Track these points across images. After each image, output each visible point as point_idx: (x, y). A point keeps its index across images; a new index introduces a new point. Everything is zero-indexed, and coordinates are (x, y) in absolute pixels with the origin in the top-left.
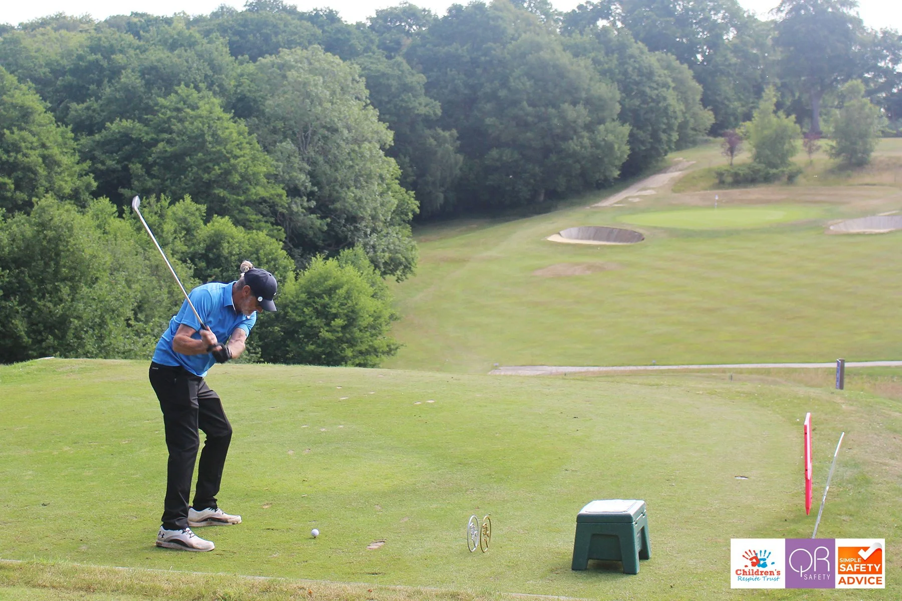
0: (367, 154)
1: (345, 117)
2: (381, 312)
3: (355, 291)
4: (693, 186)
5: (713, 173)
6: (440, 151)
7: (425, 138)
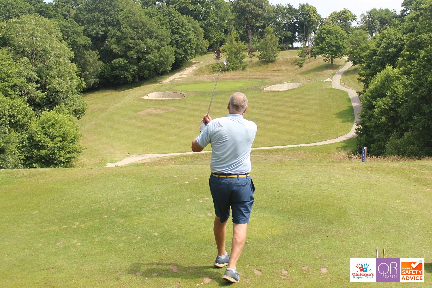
0: (63, 62)
1: (52, 46)
2: (76, 133)
4: (203, 73)
5: (210, 67)
6: (91, 60)
7: (84, 54)
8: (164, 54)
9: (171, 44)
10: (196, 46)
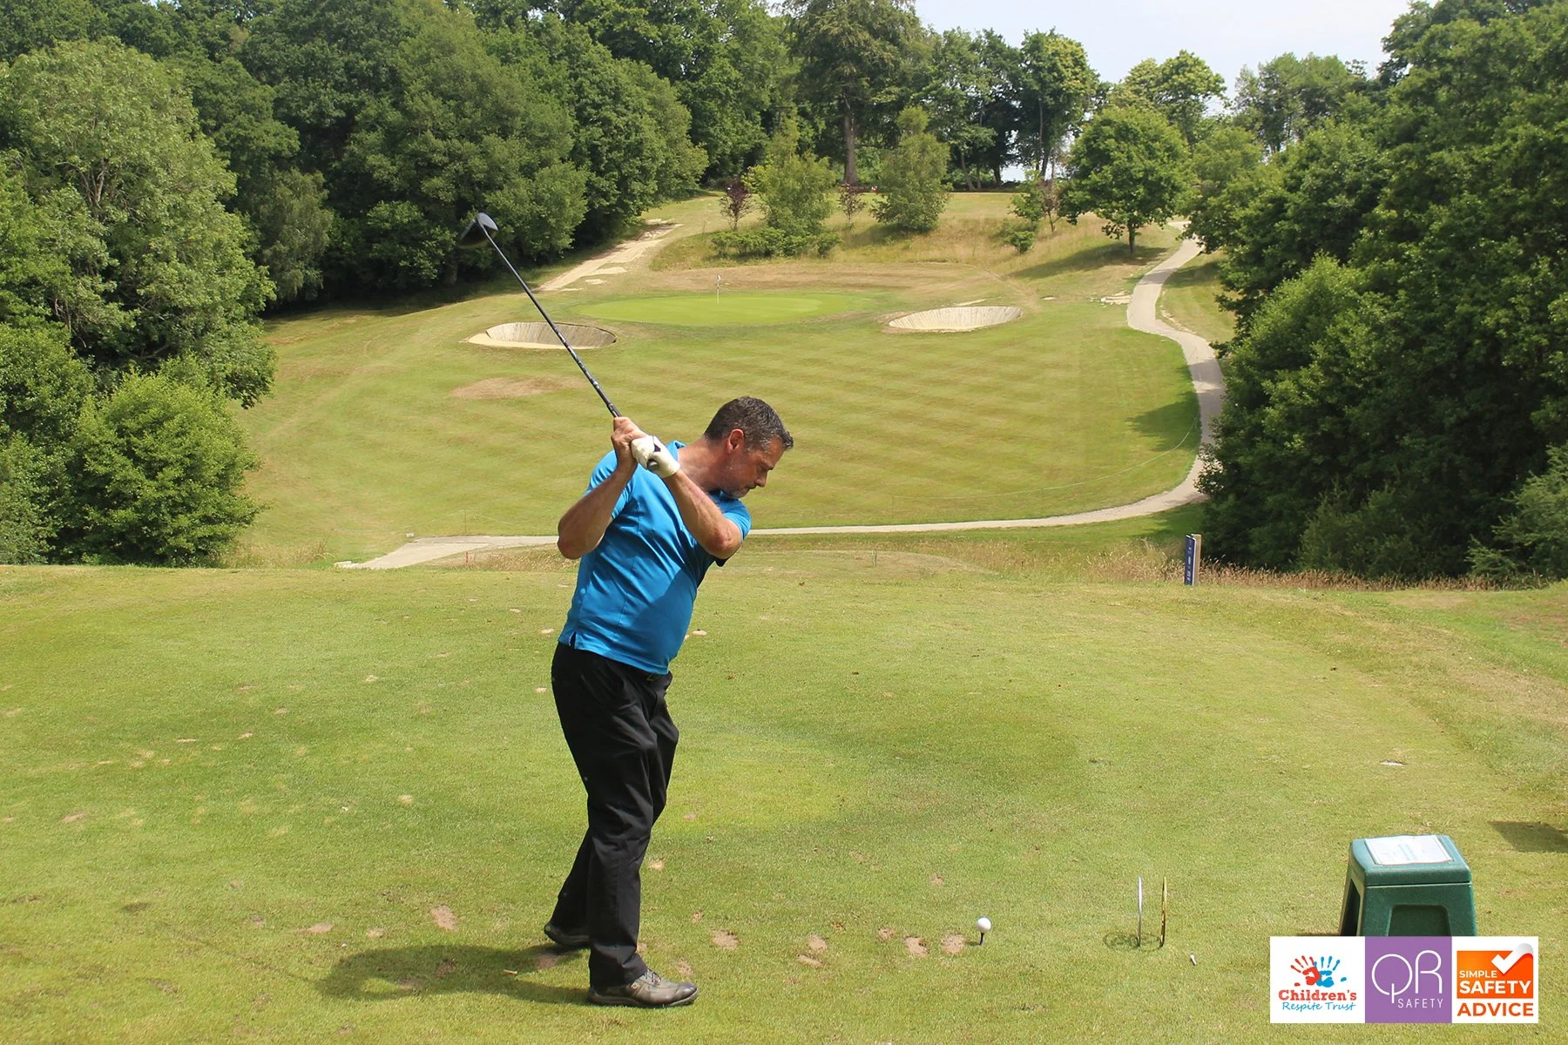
0: (198, 209)
1: (161, 150)
2: (234, 455)
3: (194, 423)
4: (680, 261)
5: (709, 242)
6: (297, 205)
7: (274, 183)
8: (549, 190)
9: (575, 156)
10: (663, 165)
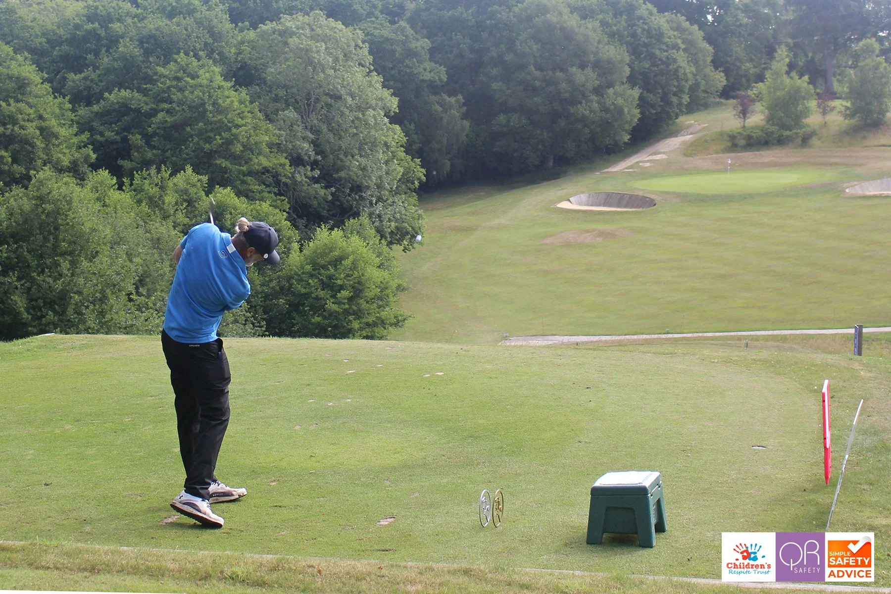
0: (372, 121)
1: (348, 84)
2: (387, 283)
3: (361, 262)
4: (705, 150)
5: (726, 137)
6: (446, 117)
7: (430, 103)
9: (632, 81)
10: (693, 85)
